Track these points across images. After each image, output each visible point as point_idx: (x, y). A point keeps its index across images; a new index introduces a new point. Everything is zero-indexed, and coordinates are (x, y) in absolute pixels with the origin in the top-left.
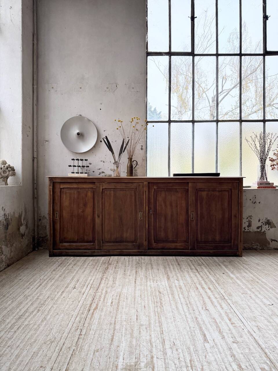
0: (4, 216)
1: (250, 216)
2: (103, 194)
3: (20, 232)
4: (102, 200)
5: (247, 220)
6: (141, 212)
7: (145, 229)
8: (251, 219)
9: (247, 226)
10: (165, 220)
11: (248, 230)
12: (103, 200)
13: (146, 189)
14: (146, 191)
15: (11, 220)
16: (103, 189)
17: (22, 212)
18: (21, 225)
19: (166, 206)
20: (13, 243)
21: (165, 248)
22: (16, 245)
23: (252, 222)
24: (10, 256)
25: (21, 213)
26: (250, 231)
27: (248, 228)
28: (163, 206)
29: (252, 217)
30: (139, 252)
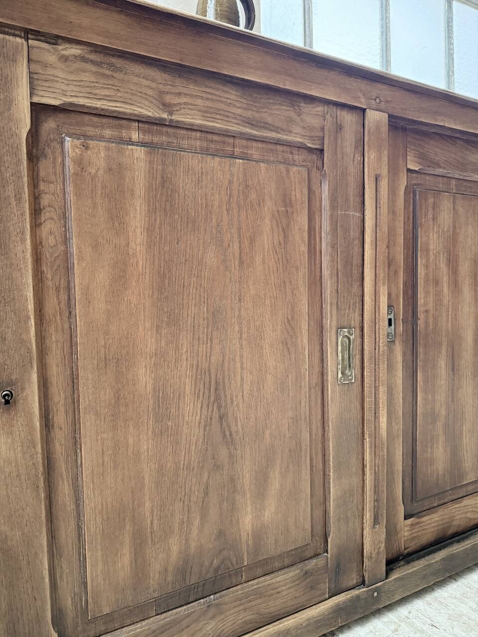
2: (44, 167)
4: (36, 225)
6: (350, 328)
7: (375, 447)
10: (453, 370)
12: (50, 227)
13: (379, 158)
14: (377, 179)
16: (39, 110)
19: (455, 285)
21: (451, 531)
28: (446, 290)
30: (339, 610)
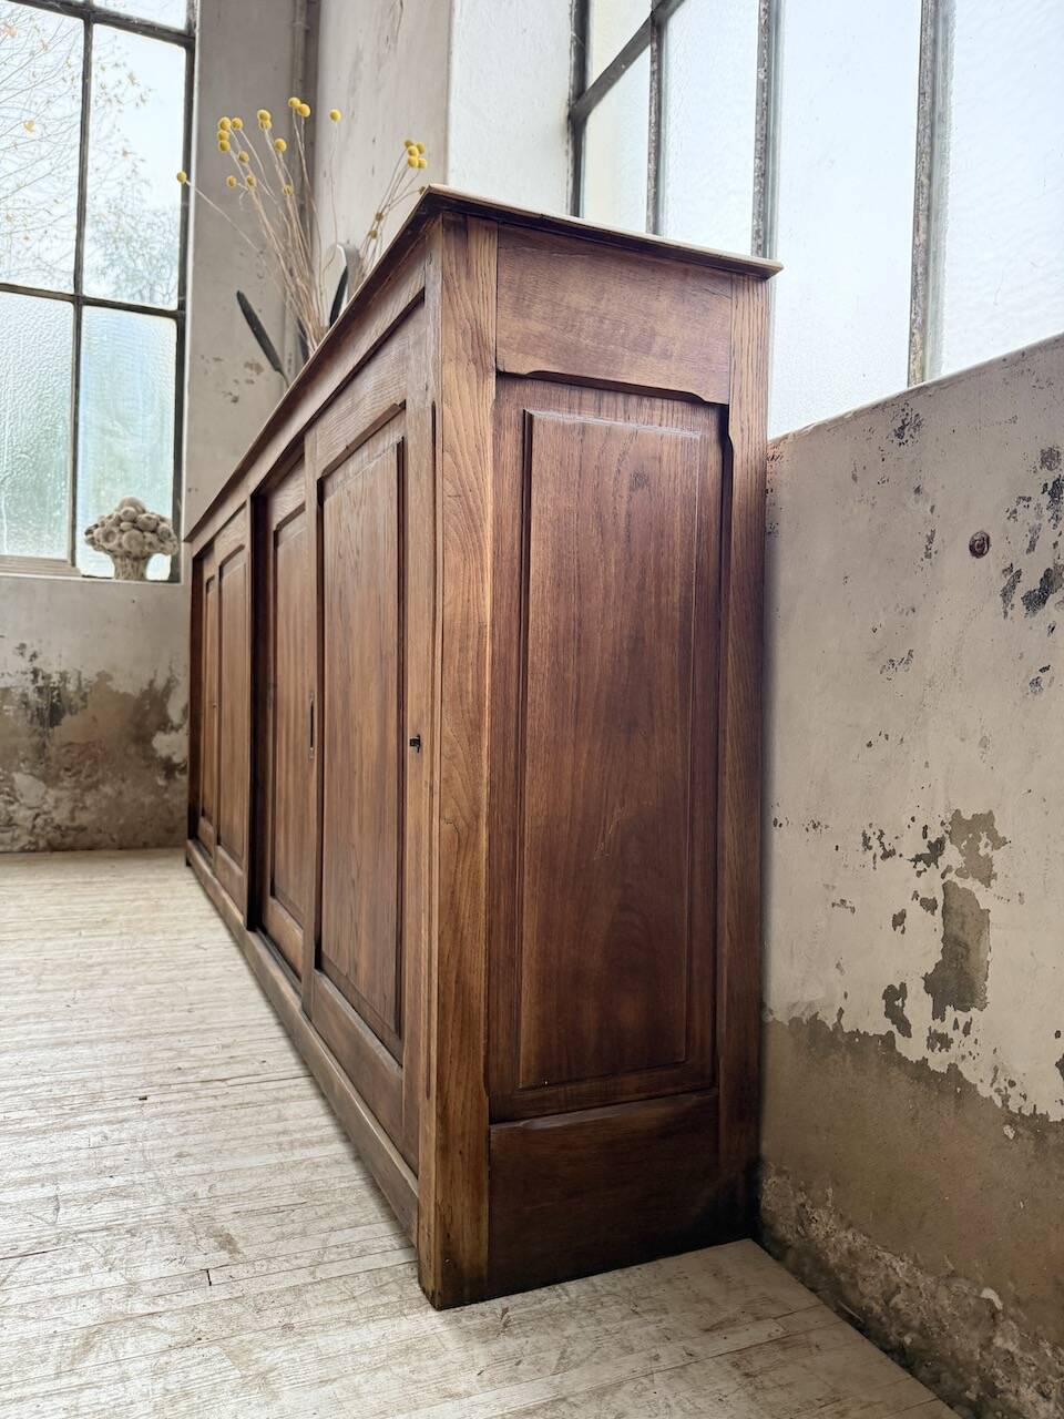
0: (31, 677)
1: (974, 829)
3: (154, 750)
5: (931, 883)
8: (987, 878)
9: (930, 984)
11: (939, 1041)
15: (83, 698)
17: (169, 681)
18: (165, 725)
20: (101, 781)
22: (120, 793)
23: (995, 935)
24: (73, 819)
25: (160, 683)
26: (966, 1070)
27: (938, 1013)
29: (999, 842)
